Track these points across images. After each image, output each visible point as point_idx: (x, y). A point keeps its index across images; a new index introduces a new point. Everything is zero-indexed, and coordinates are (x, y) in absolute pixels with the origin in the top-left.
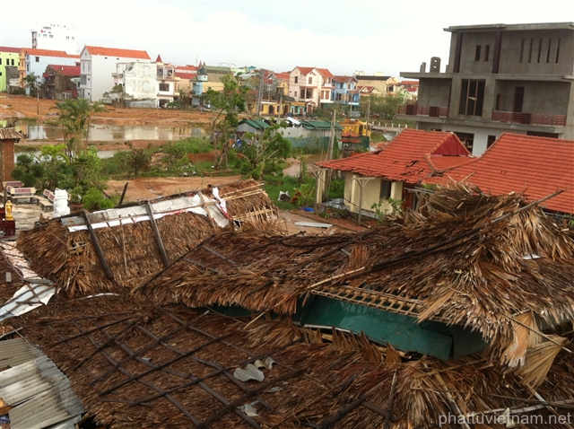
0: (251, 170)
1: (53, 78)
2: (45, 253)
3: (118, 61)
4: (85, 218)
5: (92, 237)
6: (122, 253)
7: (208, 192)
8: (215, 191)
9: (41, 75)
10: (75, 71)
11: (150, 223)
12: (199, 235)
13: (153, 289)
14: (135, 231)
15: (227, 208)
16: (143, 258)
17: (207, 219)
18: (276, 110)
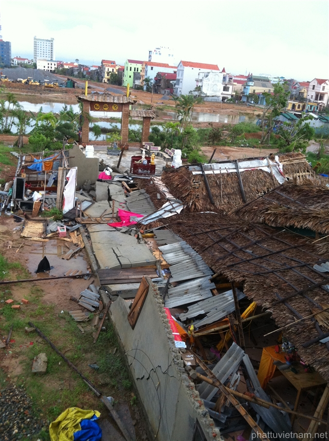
0: (285, 146)
1: (160, 80)
2: (178, 185)
3: (200, 71)
4: (202, 167)
5: (205, 179)
6: (220, 190)
7: (272, 159)
8: (277, 158)
9: (153, 78)
10: (173, 76)
11: (237, 174)
12: (265, 185)
13: (244, 213)
14: (228, 178)
15: (283, 169)
16: (232, 194)
17: (270, 175)
18: (297, 107)
